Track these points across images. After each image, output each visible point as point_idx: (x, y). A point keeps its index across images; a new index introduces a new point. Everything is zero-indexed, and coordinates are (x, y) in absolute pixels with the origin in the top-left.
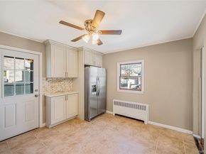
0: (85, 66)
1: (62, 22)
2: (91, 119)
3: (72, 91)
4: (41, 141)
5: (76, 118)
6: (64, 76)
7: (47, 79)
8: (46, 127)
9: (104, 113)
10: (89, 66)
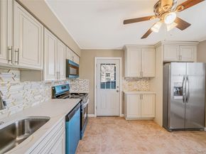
0: (164, 63)
1: (126, 22)
2: (173, 130)
3: (149, 90)
4: (118, 128)
5: (153, 120)
6: (139, 76)
7: (125, 78)
8: (124, 118)
9: (198, 130)
10: (169, 62)
